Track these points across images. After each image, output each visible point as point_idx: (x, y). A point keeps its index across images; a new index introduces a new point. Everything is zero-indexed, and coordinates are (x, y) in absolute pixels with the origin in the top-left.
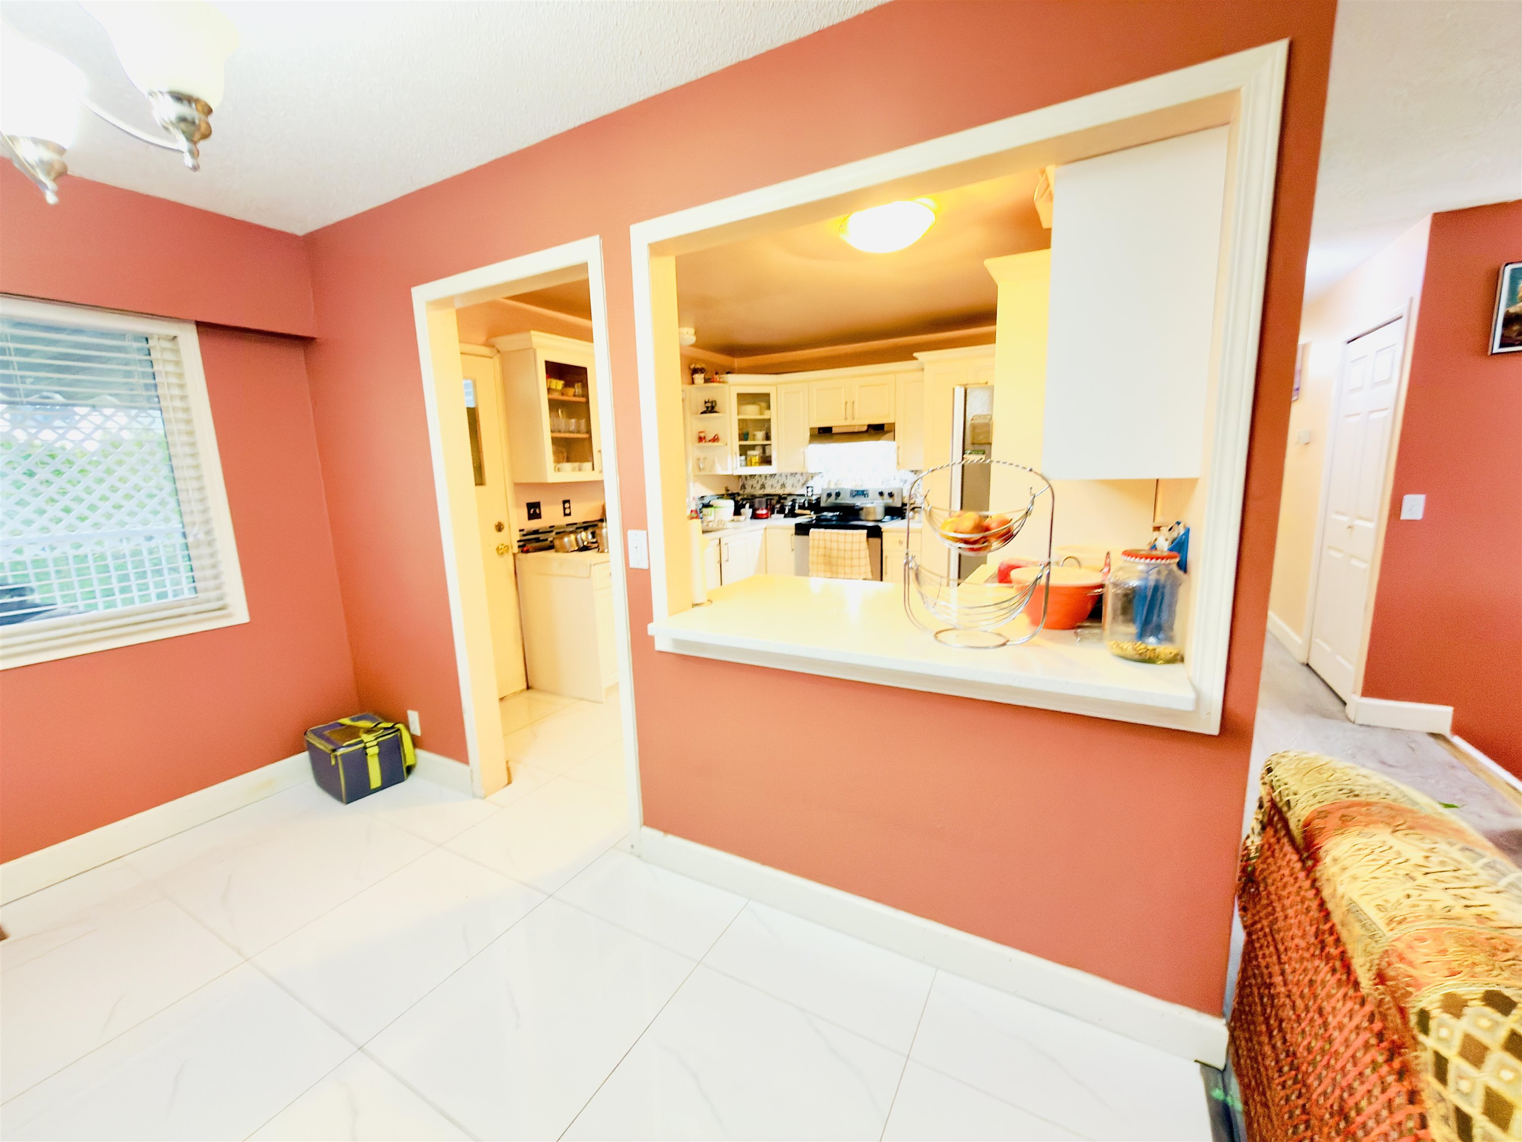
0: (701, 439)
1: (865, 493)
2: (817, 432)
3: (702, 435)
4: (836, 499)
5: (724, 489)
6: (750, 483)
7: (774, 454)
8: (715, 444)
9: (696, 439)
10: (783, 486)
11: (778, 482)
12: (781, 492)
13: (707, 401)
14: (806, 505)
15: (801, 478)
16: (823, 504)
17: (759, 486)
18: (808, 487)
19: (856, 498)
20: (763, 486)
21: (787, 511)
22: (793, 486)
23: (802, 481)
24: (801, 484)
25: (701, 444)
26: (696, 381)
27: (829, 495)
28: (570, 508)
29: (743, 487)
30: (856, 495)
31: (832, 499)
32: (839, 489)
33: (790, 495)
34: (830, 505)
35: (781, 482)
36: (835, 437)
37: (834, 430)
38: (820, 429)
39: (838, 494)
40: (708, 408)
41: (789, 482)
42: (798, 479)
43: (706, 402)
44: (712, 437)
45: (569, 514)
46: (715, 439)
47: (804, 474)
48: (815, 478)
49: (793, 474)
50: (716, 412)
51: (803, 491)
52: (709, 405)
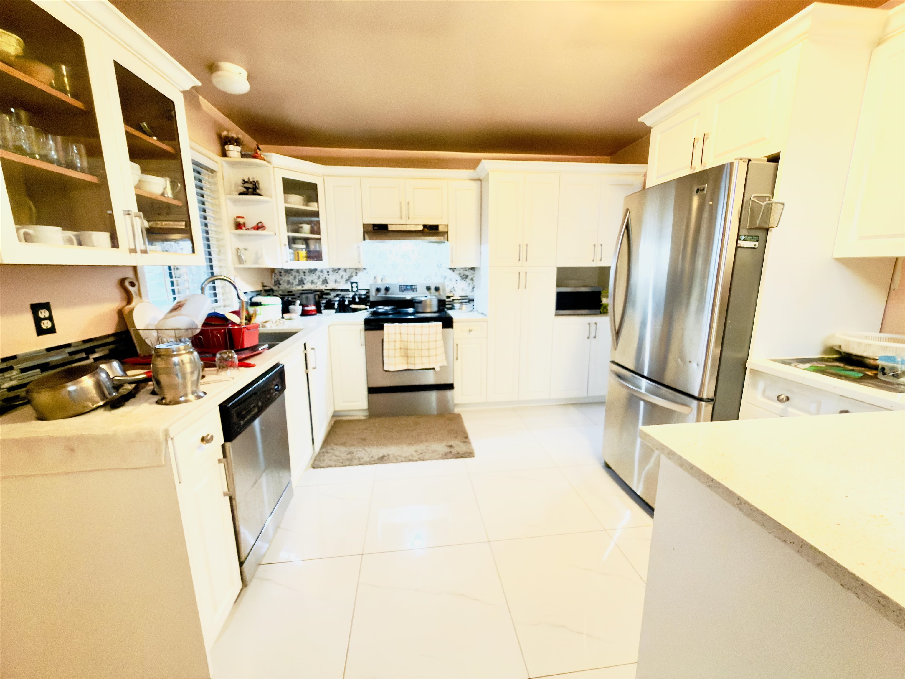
0: (239, 226)
1: (413, 287)
2: (371, 228)
3: (241, 221)
4: (386, 294)
5: (261, 285)
6: (285, 278)
7: (325, 249)
8: (259, 232)
9: (232, 225)
10: (325, 282)
11: (319, 277)
12: (323, 287)
13: (246, 180)
14: (357, 300)
15: (344, 274)
16: (372, 299)
17: (296, 282)
18: (352, 283)
19: (405, 293)
20: (302, 282)
21: (336, 306)
22: (336, 281)
23: (346, 277)
24: (344, 279)
25: (239, 231)
26: (229, 153)
27: (378, 290)
28: (50, 318)
29: (278, 283)
30: (405, 290)
31: (382, 294)
32: (388, 284)
33: (333, 290)
34: (380, 299)
35: (322, 278)
36: (390, 234)
37: (390, 228)
38: (374, 225)
39: (387, 289)
40: (247, 188)
41: (331, 278)
42: (341, 275)
43: (245, 182)
44: (254, 224)
45: (52, 330)
46: (259, 227)
47: (347, 270)
48: (360, 274)
49: (336, 270)
50: (260, 195)
51: (348, 287)
52: (250, 186)
